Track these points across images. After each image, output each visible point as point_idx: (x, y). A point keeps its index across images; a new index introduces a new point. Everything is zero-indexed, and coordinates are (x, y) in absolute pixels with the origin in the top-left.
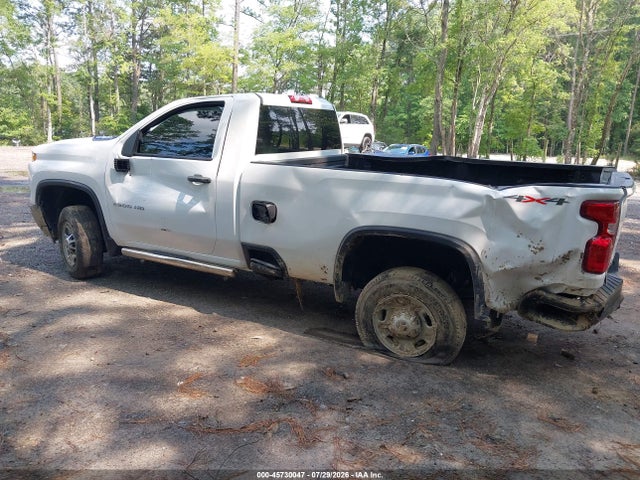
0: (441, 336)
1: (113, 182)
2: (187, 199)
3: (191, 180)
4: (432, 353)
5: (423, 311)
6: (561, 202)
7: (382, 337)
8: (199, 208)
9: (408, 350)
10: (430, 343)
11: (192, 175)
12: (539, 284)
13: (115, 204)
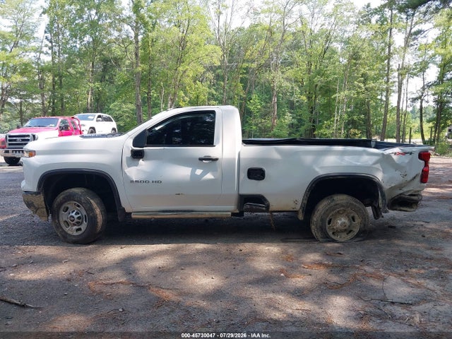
0: (362, 225)
1: (129, 166)
2: (199, 172)
3: (201, 159)
4: (357, 236)
5: (352, 215)
6: (411, 153)
7: (330, 233)
8: (209, 176)
9: (344, 237)
10: (356, 231)
11: (202, 156)
12: (401, 192)
13: (132, 181)
